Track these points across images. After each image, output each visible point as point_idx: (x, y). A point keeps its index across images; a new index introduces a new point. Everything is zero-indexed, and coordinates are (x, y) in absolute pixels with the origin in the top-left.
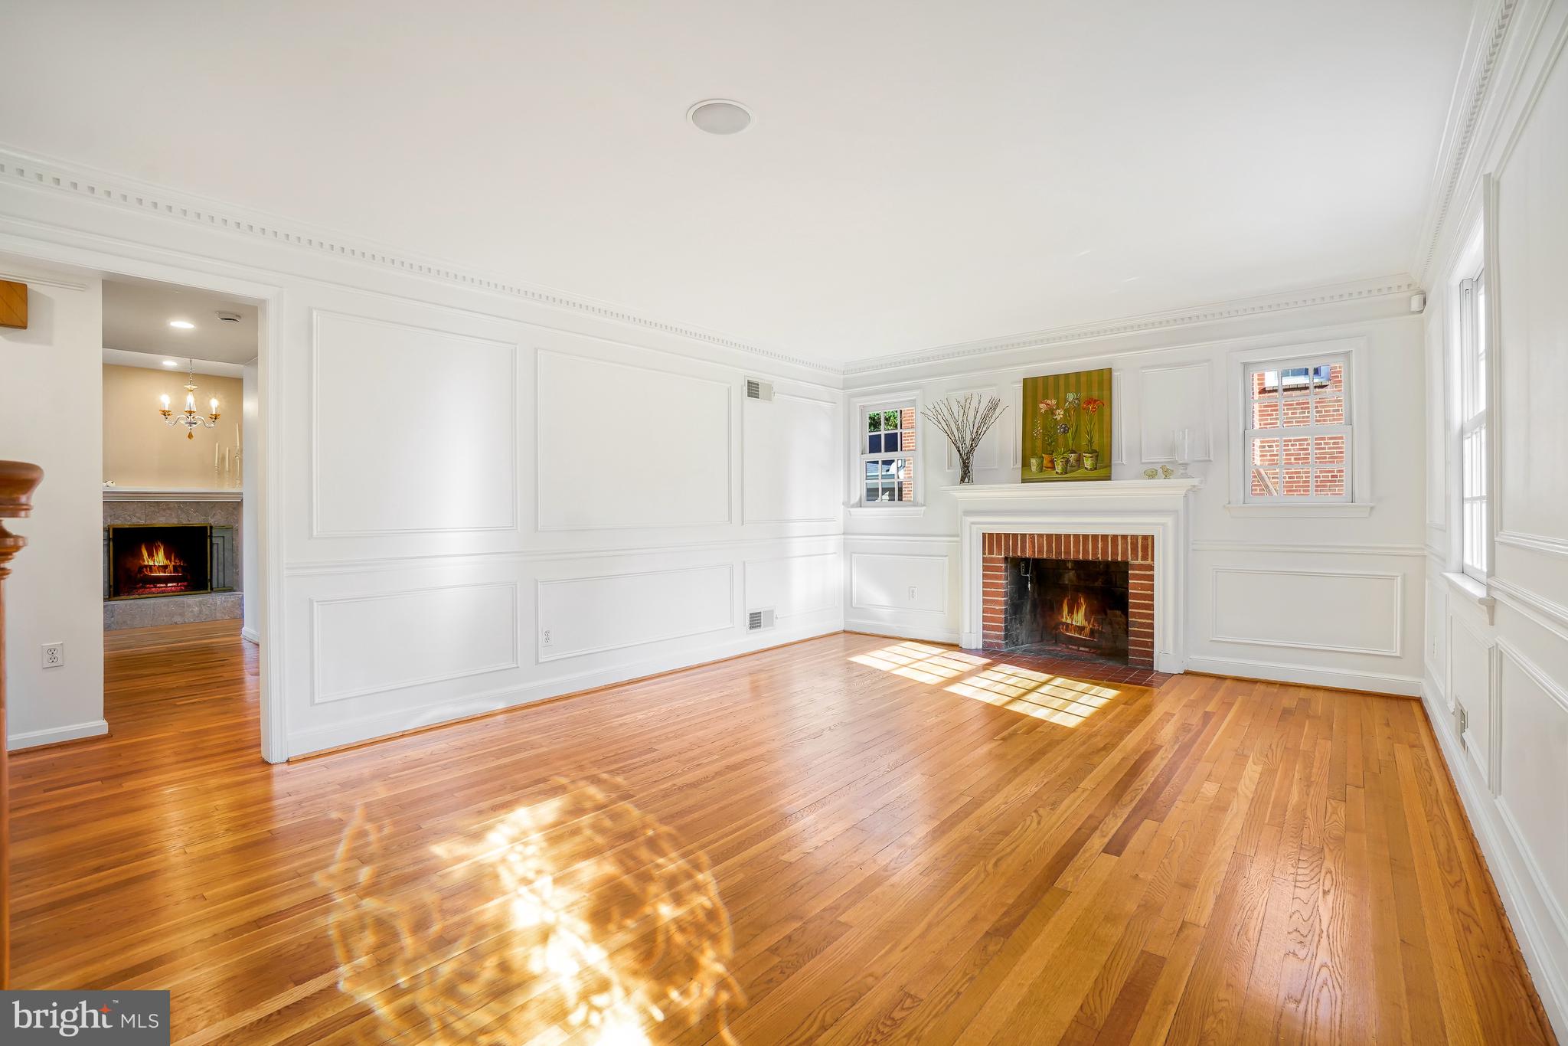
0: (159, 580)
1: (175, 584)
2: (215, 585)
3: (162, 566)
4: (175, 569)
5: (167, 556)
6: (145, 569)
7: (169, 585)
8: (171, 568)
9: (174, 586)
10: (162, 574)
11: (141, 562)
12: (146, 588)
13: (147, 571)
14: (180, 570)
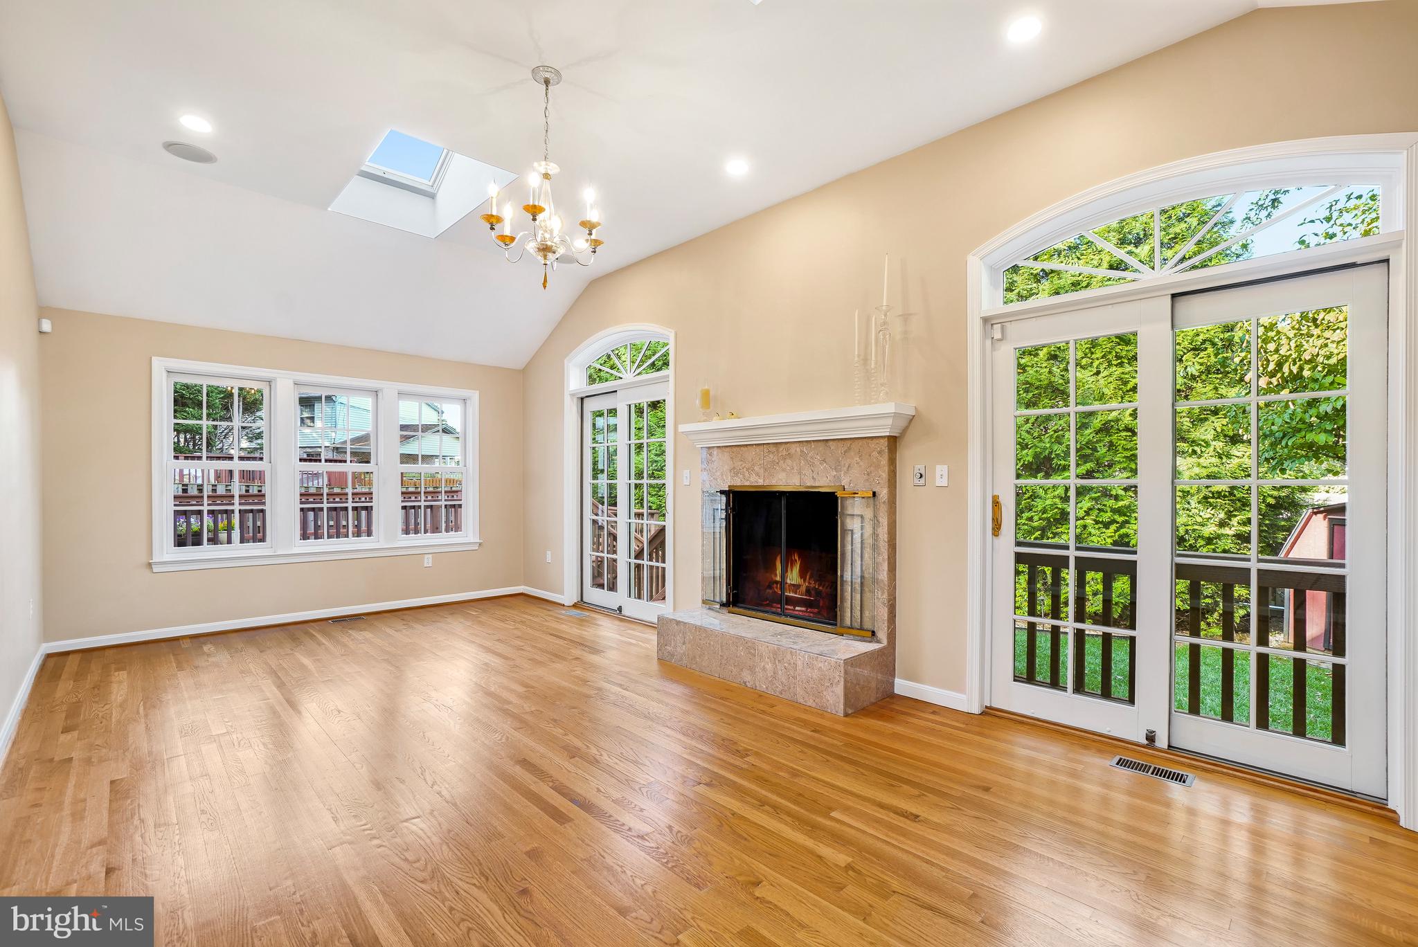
0: (790, 601)
1: (803, 609)
2: (848, 622)
3: (794, 585)
4: (808, 591)
5: (802, 574)
6: (775, 585)
7: (797, 608)
8: (803, 589)
9: (802, 611)
10: (792, 594)
11: (773, 576)
12: (772, 607)
13: (777, 588)
14: (813, 592)
